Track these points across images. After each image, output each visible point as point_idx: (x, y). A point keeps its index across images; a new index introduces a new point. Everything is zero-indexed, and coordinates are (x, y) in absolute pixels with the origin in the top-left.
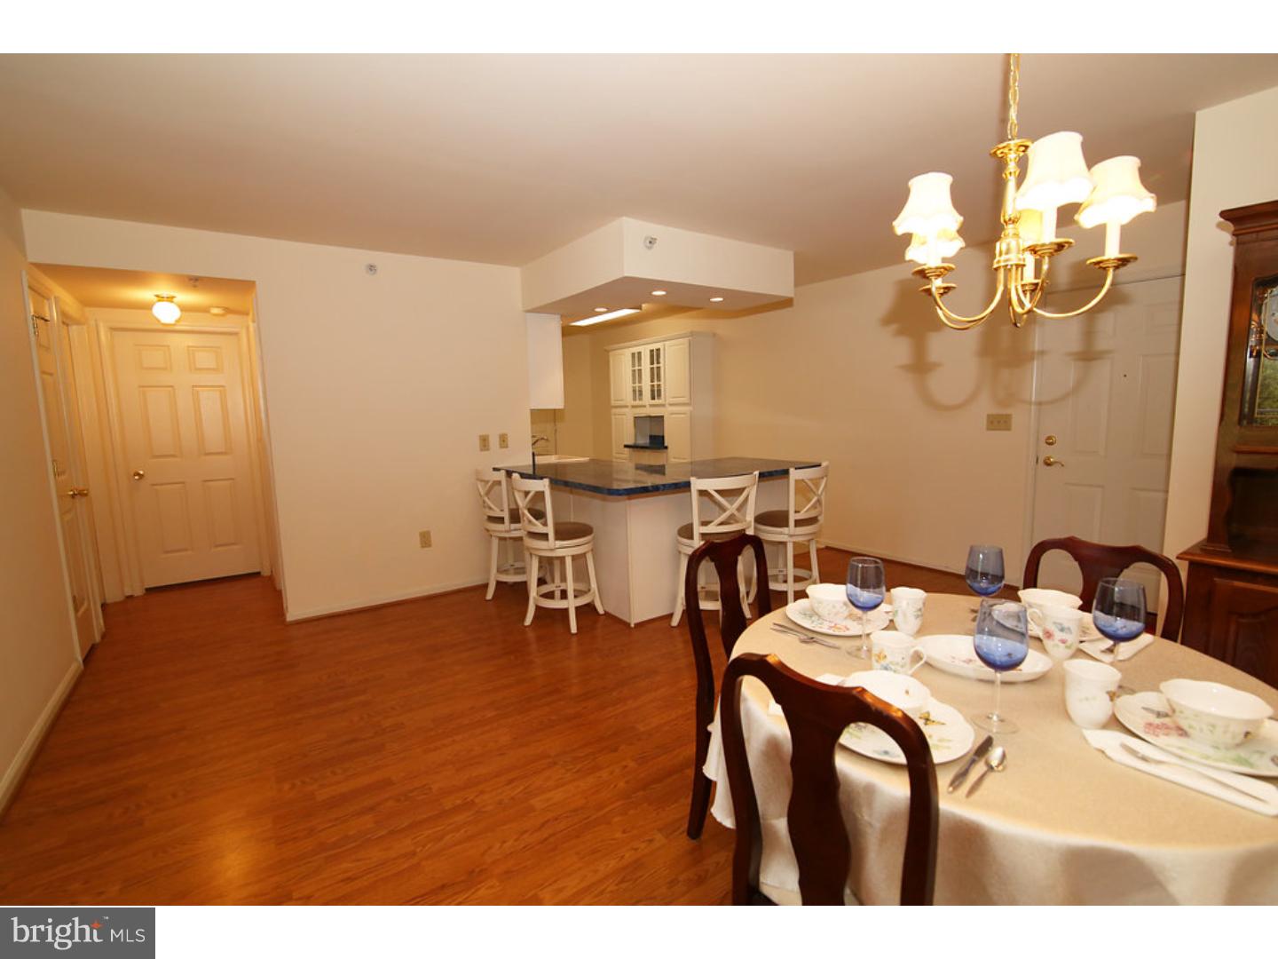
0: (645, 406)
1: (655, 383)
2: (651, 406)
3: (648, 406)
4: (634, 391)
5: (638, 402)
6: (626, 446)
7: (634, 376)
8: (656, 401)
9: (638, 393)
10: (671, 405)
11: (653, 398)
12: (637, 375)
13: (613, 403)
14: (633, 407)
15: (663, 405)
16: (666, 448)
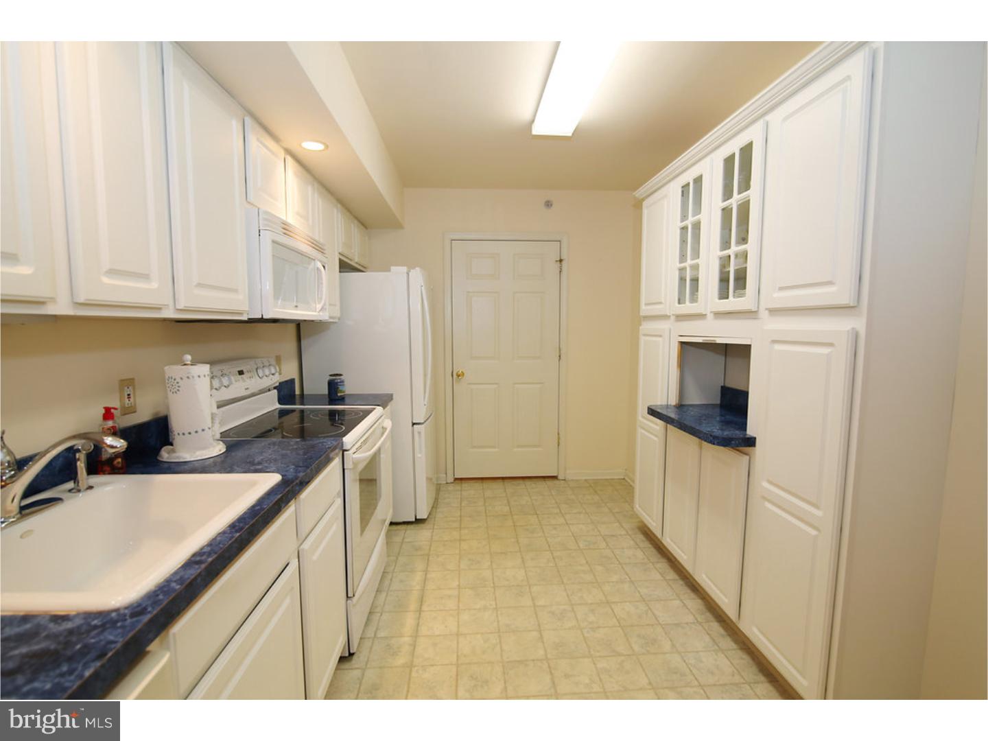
0: (701, 316)
1: (734, 249)
2: (718, 315)
3: (710, 316)
4: (682, 280)
5: (688, 308)
6: (652, 412)
7: (683, 241)
8: (733, 303)
9: (689, 285)
10: (773, 312)
11: (724, 295)
12: (690, 236)
13: (645, 310)
14: (680, 318)
15: (751, 314)
16: (751, 442)
